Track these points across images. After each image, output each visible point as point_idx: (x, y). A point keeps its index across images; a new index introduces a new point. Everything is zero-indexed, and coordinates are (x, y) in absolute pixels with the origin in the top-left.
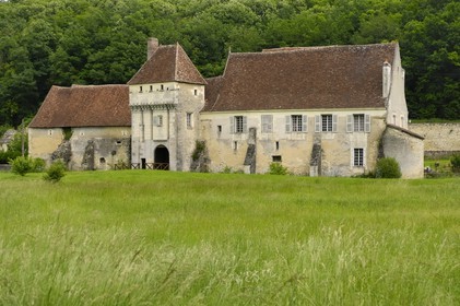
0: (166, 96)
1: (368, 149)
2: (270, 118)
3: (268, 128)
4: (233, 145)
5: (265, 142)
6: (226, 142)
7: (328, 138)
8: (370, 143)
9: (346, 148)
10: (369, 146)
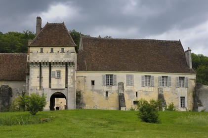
0: (66, 57)
1: (188, 97)
2: (132, 77)
3: (130, 83)
4: (105, 94)
5: (129, 92)
6: (99, 92)
7: (166, 90)
8: (188, 94)
9: (176, 96)
10: (188, 96)
